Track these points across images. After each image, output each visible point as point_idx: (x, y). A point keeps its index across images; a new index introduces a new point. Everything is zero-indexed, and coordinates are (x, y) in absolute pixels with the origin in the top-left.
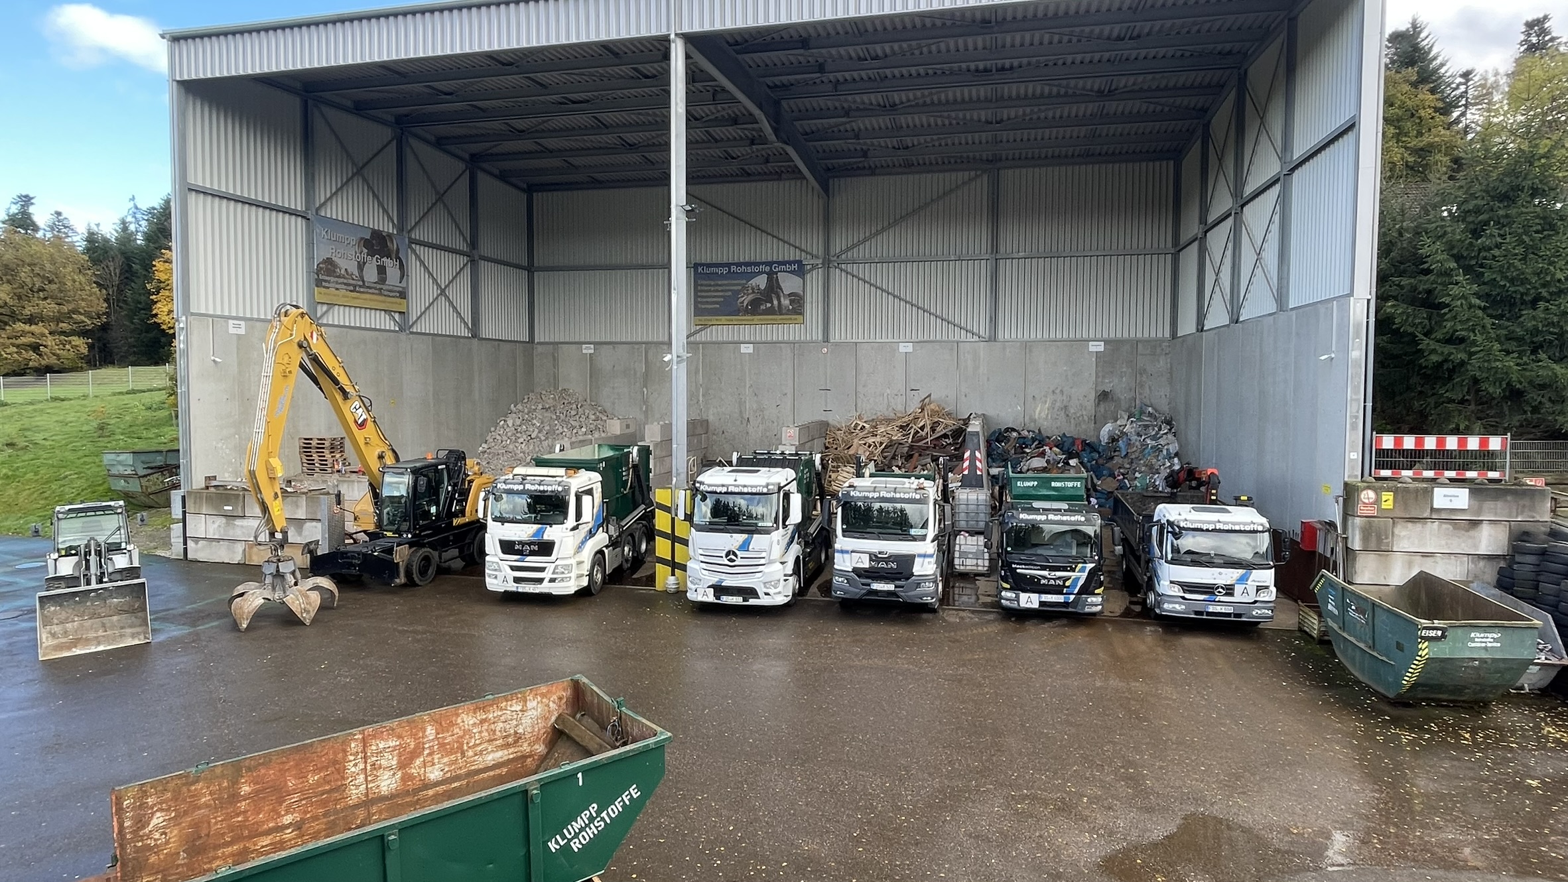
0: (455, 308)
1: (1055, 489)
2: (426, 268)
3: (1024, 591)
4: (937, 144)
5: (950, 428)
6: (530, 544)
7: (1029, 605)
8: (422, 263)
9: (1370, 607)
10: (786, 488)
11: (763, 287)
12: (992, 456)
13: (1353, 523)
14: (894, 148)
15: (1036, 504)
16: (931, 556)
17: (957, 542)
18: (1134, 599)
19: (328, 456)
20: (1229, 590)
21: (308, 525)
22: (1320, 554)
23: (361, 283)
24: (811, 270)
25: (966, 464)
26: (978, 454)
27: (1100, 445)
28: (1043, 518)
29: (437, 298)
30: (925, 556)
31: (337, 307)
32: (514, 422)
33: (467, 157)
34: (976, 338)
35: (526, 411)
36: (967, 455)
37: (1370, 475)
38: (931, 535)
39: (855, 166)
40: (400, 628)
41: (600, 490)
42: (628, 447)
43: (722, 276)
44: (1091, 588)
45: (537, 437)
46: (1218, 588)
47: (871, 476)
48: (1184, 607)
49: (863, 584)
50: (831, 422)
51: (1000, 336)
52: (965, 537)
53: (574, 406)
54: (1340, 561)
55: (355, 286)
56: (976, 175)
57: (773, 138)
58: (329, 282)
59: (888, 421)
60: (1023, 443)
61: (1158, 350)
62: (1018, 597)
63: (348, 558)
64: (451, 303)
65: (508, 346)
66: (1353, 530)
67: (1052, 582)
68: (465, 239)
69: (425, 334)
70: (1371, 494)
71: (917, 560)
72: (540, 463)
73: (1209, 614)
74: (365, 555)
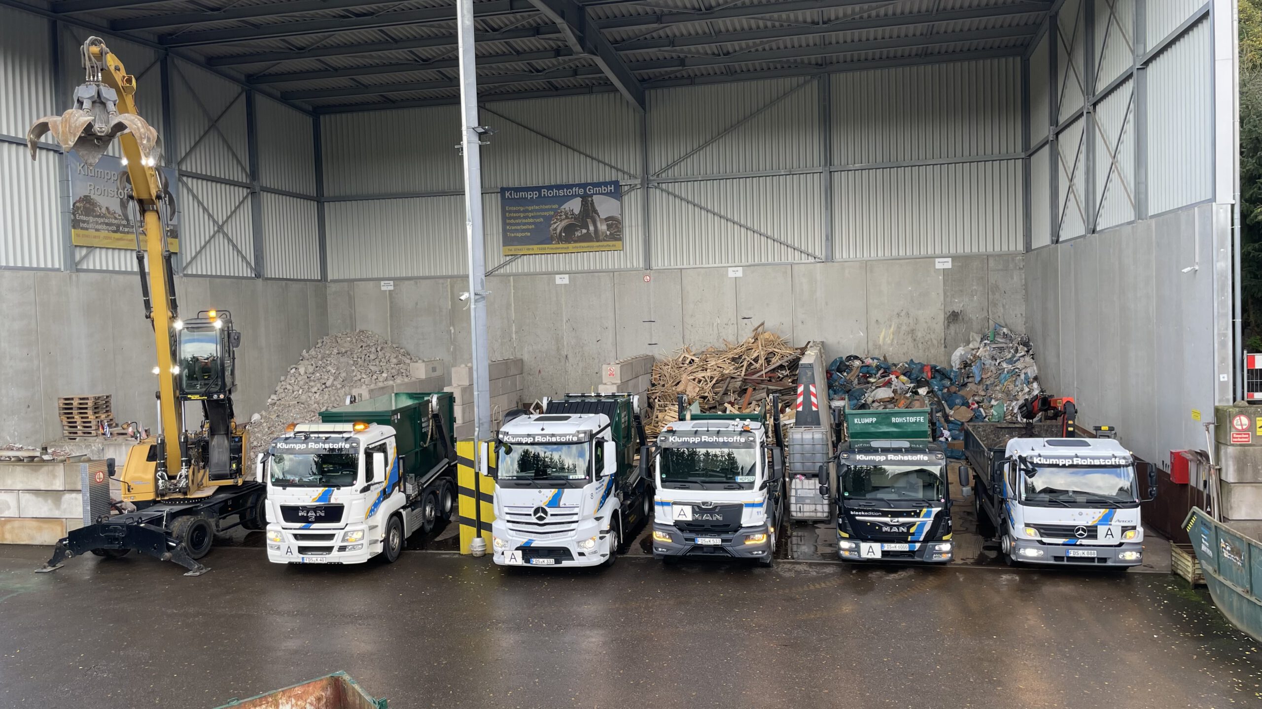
0: (235, 246)
1: (896, 425)
2: (200, 203)
3: (865, 540)
4: (760, 48)
5: (786, 359)
6: (315, 509)
7: (871, 556)
8: (195, 197)
9: (1246, 548)
10: (599, 436)
11: (577, 211)
12: (833, 387)
13: (1226, 453)
14: (714, 54)
15: (876, 444)
16: (760, 505)
17: (793, 486)
18: (989, 544)
19: (91, 417)
20: (1092, 532)
21: (67, 497)
22: (1192, 488)
23: (125, 222)
24: (628, 192)
25: (800, 400)
26: (812, 389)
27: (952, 370)
28: (882, 458)
29: (214, 236)
30: (753, 505)
31: (98, 250)
32: (306, 369)
33: (243, 78)
34: (811, 260)
35: (320, 356)
36: (800, 389)
37: (1243, 399)
38: (759, 482)
39: (672, 76)
40: (169, 611)
41: (394, 444)
42: (429, 394)
43: (532, 202)
44: (938, 535)
45: (332, 385)
46: (1078, 530)
47: (694, 418)
48: (1042, 552)
49: (686, 539)
50: (657, 356)
51: (837, 256)
52: (801, 480)
53: (373, 350)
54: (1214, 495)
55: (118, 226)
56: (805, 82)
57: (578, 48)
58: (88, 222)
59: (718, 353)
60: (866, 373)
61: (1011, 266)
62: (858, 547)
63: (111, 531)
64: (230, 240)
65: (295, 286)
66: (1226, 460)
67: (895, 529)
68: (243, 169)
69: (202, 276)
70: (1245, 420)
71: (746, 511)
72: (328, 417)
73: (1070, 559)
74: (129, 527)
